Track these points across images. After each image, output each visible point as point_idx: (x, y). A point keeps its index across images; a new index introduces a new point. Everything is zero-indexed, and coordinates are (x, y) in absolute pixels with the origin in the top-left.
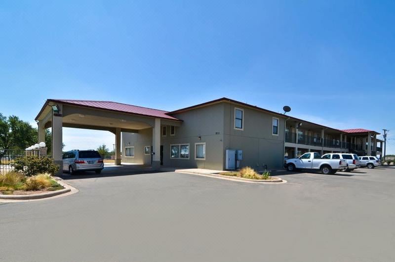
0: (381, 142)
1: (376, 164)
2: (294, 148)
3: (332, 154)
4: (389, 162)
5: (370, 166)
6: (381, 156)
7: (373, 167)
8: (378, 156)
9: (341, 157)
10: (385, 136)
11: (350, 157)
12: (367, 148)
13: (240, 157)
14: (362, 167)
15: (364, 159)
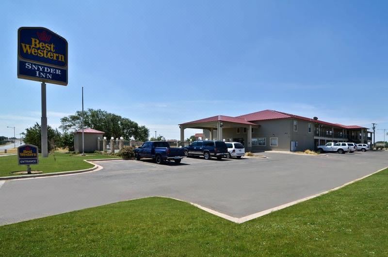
0: (371, 133)
1: (367, 149)
2: (324, 140)
3: (341, 143)
4: (377, 148)
5: (364, 150)
6: (371, 143)
7: (366, 150)
8: (369, 143)
9: (347, 145)
10: (374, 128)
11: (352, 145)
12: (361, 138)
13: (297, 145)
14: (359, 150)
15: (359, 145)
